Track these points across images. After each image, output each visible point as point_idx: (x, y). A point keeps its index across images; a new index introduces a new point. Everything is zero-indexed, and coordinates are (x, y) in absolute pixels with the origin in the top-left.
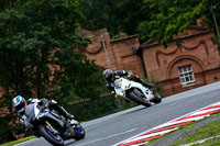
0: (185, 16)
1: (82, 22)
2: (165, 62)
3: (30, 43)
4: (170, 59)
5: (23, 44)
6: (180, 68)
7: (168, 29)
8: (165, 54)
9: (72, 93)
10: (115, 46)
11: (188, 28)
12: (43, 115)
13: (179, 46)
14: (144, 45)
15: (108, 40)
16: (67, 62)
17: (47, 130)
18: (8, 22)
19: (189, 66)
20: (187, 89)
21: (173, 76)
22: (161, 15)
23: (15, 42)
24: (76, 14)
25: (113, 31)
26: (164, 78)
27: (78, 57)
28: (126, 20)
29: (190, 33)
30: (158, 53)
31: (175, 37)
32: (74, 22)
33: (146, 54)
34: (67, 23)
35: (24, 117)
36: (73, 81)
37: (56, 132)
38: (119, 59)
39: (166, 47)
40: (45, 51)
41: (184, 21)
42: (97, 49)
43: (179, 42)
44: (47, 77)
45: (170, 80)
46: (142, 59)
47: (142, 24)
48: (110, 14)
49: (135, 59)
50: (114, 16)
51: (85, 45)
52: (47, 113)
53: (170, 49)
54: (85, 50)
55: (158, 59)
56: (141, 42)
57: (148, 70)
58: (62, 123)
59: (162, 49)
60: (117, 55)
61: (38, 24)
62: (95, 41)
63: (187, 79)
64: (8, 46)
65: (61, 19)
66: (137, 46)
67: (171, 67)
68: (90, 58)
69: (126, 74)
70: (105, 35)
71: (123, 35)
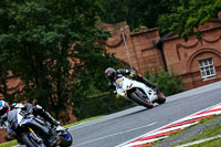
0: (206, 8)
1: (102, 15)
2: (186, 55)
3: (50, 36)
4: (191, 53)
5: (43, 37)
6: (200, 62)
7: (188, 22)
8: (185, 48)
9: (91, 86)
10: (135, 40)
11: (209, 21)
12: (26, 121)
13: (200, 39)
14: (165, 38)
15: (128, 34)
16: (87, 55)
17: (30, 137)
18: (28, 15)
19: (210, 60)
20: (207, 83)
21: (194, 70)
22: (182, 8)
23: (35, 35)
24: (97, 7)
25: (133, 24)
26: (185, 72)
27: (98, 50)
28: (146, 13)
29: (211, 26)
30: (178, 47)
31: (195, 30)
32: (94, 15)
33: (166, 47)
34: (87, 16)
35: (7, 123)
36: (93, 74)
37: (39, 139)
38: (139, 53)
39: (186, 40)
40: (65, 44)
41: (205, 14)
42: (116, 43)
43: (200, 36)
44: (66, 71)
45: (191, 74)
46: (162, 52)
47: (163, 17)
48: (131, 7)
49: (155, 52)
50: (134, 9)
51: (106, 39)
52: (31, 119)
53: (191, 42)
54: (104, 44)
55: (178, 52)
56: (161, 35)
57: (168, 63)
58: (46, 130)
59: (182, 42)
60: (137, 48)
61: (59, 17)
62: (115, 34)
63: (208, 73)
64: (29, 39)
65: (81, 12)
66: (158, 39)
67: (192, 60)
68: (110, 51)
69: (129, 73)
70: (125, 28)
71: (143, 28)
